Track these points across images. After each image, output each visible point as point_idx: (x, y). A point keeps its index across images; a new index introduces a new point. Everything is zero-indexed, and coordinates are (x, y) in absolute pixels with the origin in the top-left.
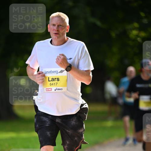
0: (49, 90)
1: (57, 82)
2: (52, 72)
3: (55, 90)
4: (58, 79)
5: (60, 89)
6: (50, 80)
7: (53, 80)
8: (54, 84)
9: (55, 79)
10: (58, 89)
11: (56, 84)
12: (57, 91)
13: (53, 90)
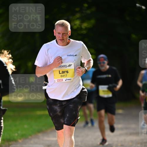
0: (61, 80)
1: (67, 74)
2: (62, 66)
3: (66, 80)
4: (67, 72)
5: (69, 80)
6: (61, 72)
7: (63, 72)
8: (64, 76)
9: (65, 71)
10: (68, 80)
11: (66, 76)
12: (67, 81)
13: (64, 81)
